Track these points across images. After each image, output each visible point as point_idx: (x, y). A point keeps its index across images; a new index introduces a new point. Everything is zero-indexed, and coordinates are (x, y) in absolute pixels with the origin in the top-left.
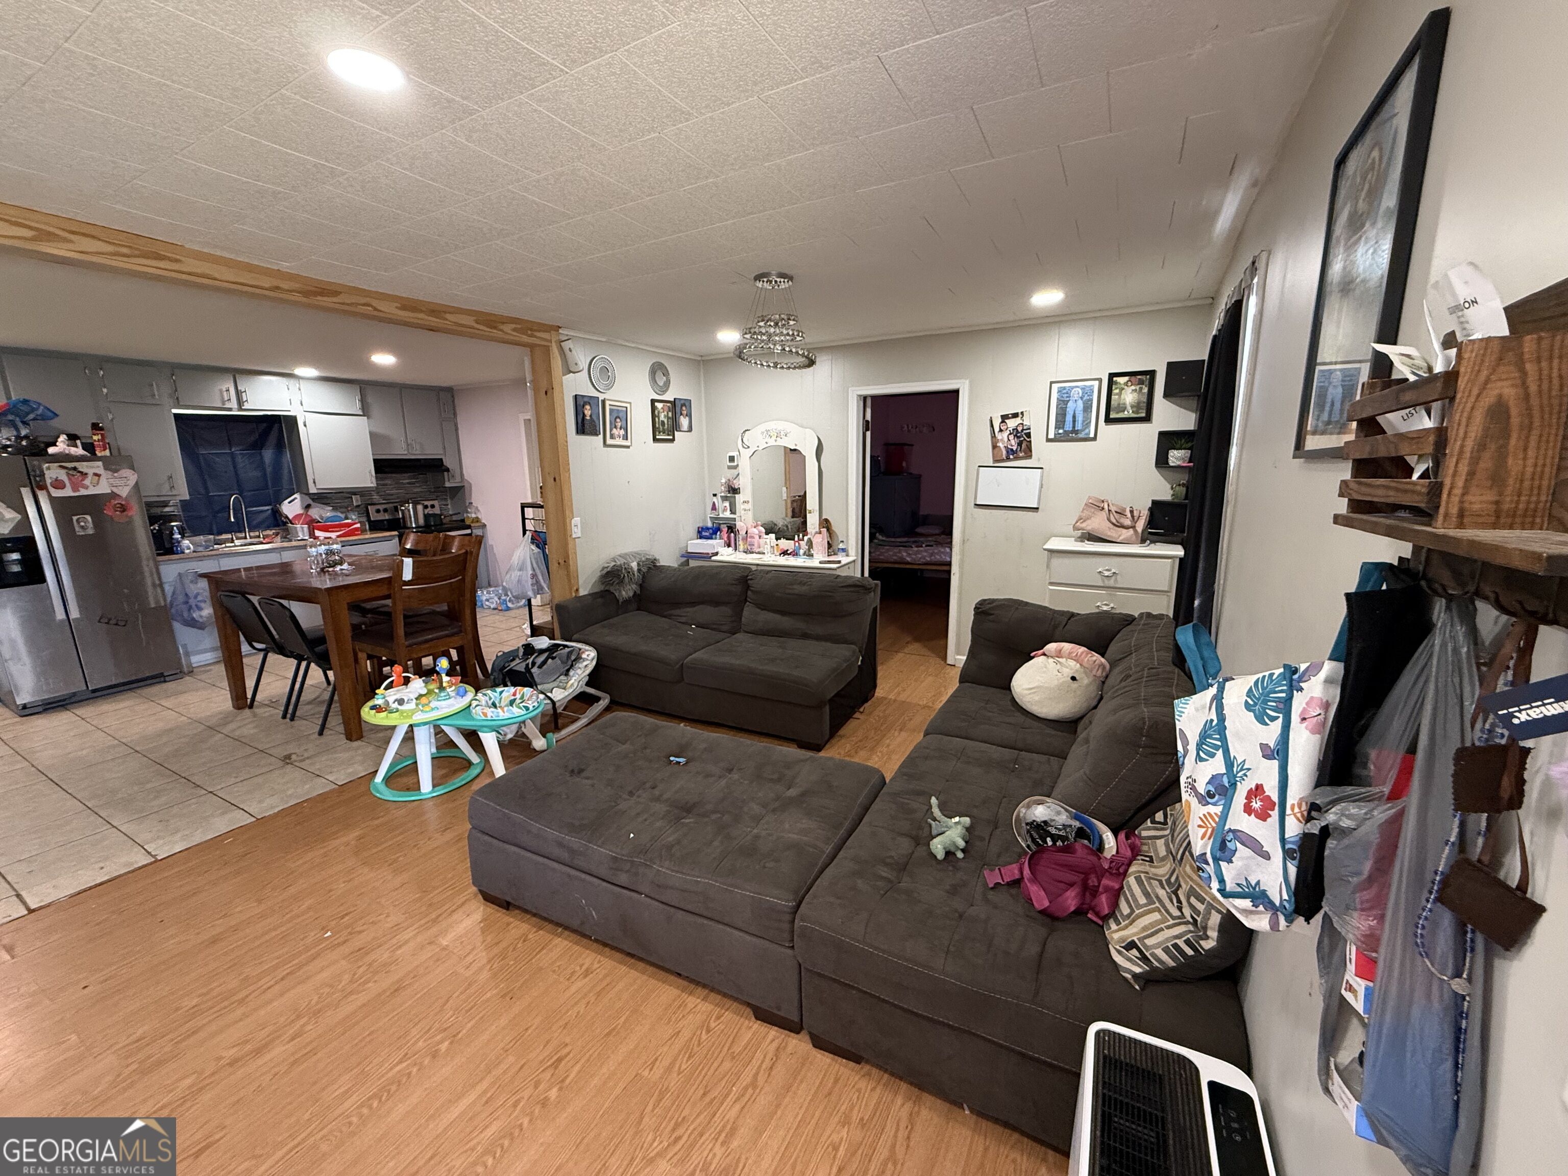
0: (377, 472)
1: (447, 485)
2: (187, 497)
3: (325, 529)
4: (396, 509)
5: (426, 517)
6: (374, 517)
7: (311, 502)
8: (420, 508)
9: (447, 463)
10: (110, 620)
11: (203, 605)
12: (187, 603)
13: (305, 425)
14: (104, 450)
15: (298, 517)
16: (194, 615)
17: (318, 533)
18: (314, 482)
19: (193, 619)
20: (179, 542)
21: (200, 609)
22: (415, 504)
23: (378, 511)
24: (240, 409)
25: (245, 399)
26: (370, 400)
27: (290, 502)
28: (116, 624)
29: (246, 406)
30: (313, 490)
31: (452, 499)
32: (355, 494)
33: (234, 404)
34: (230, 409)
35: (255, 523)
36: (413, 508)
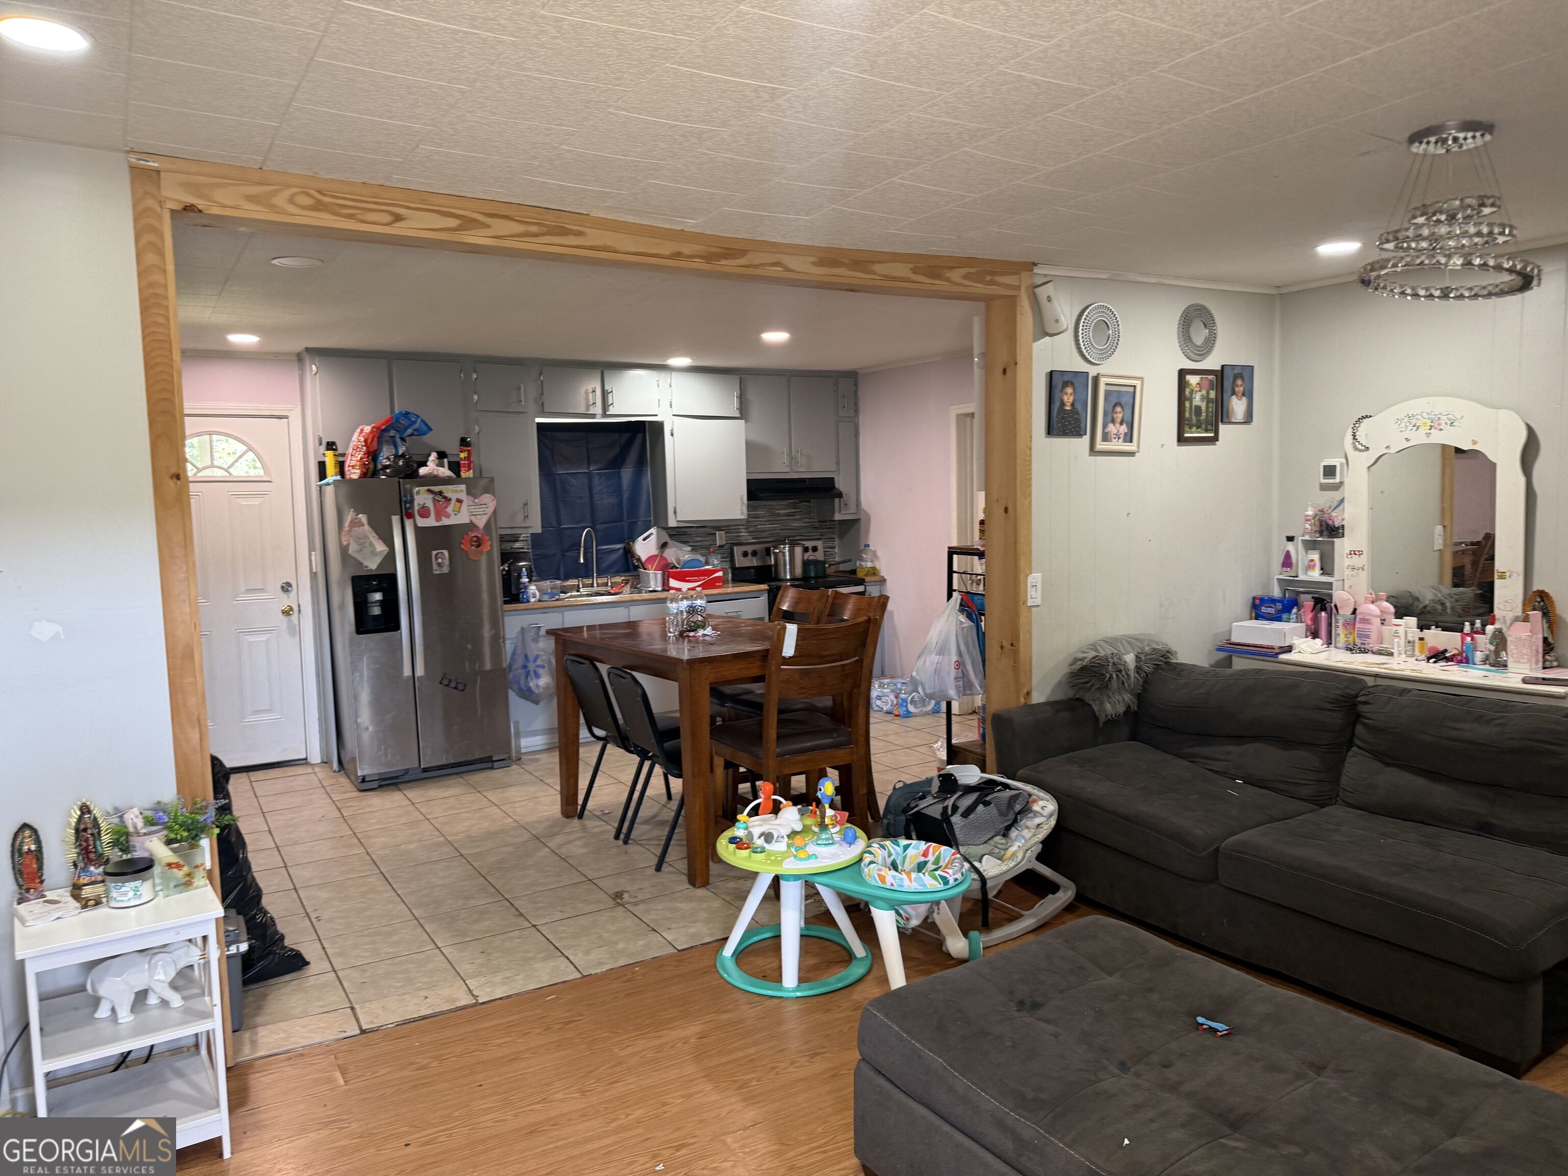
0: (749, 499)
1: (838, 517)
2: (539, 530)
3: (682, 577)
4: (768, 552)
5: (806, 564)
6: (740, 562)
7: (667, 539)
8: (798, 550)
9: (840, 484)
10: (450, 681)
11: (541, 671)
12: (525, 667)
13: (672, 435)
14: (469, 470)
15: (651, 559)
16: (531, 684)
17: (673, 583)
18: (675, 512)
19: (529, 689)
20: (526, 588)
21: (537, 676)
22: (793, 545)
23: (745, 554)
24: (605, 415)
25: (610, 402)
26: (751, 395)
27: (644, 540)
28: (456, 688)
29: (612, 411)
30: (672, 523)
31: (841, 537)
32: (719, 529)
33: (598, 410)
34: (593, 416)
35: (605, 565)
36: (790, 551)
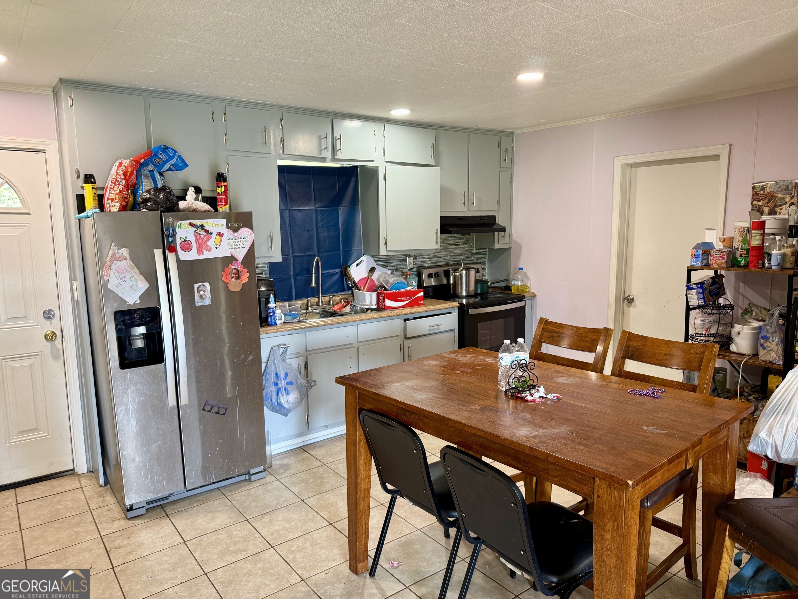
0: (442, 232)
1: (497, 246)
2: (278, 258)
4: (447, 274)
5: (477, 282)
6: (427, 282)
7: (374, 265)
8: (472, 273)
9: (500, 221)
10: (212, 408)
11: (289, 388)
12: (276, 384)
13: (385, 178)
14: (225, 205)
15: (365, 280)
16: (282, 400)
18: (386, 243)
19: (280, 405)
20: (274, 312)
21: (287, 392)
22: (468, 269)
23: (430, 276)
24: (334, 159)
25: (338, 147)
26: (442, 148)
27: (357, 265)
28: (218, 413)
29: (339, 155)
30: (383, 252)
31: (491, 261)
32: (410, 256)
33: (328, 154)
34: (324, 160)
36: (466, 273)
